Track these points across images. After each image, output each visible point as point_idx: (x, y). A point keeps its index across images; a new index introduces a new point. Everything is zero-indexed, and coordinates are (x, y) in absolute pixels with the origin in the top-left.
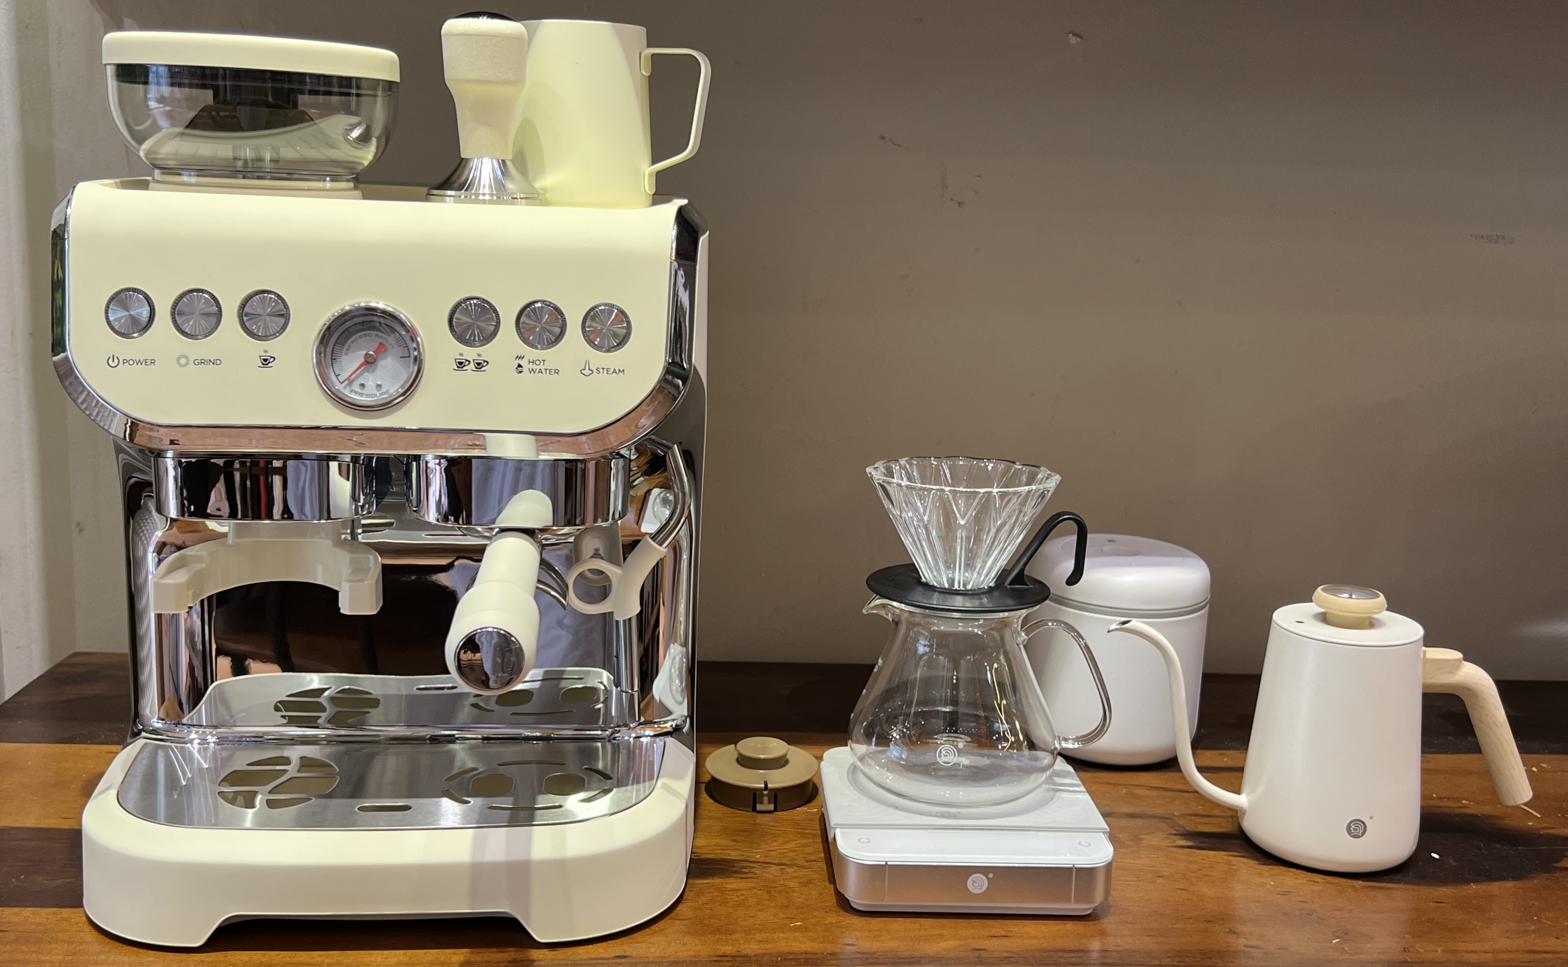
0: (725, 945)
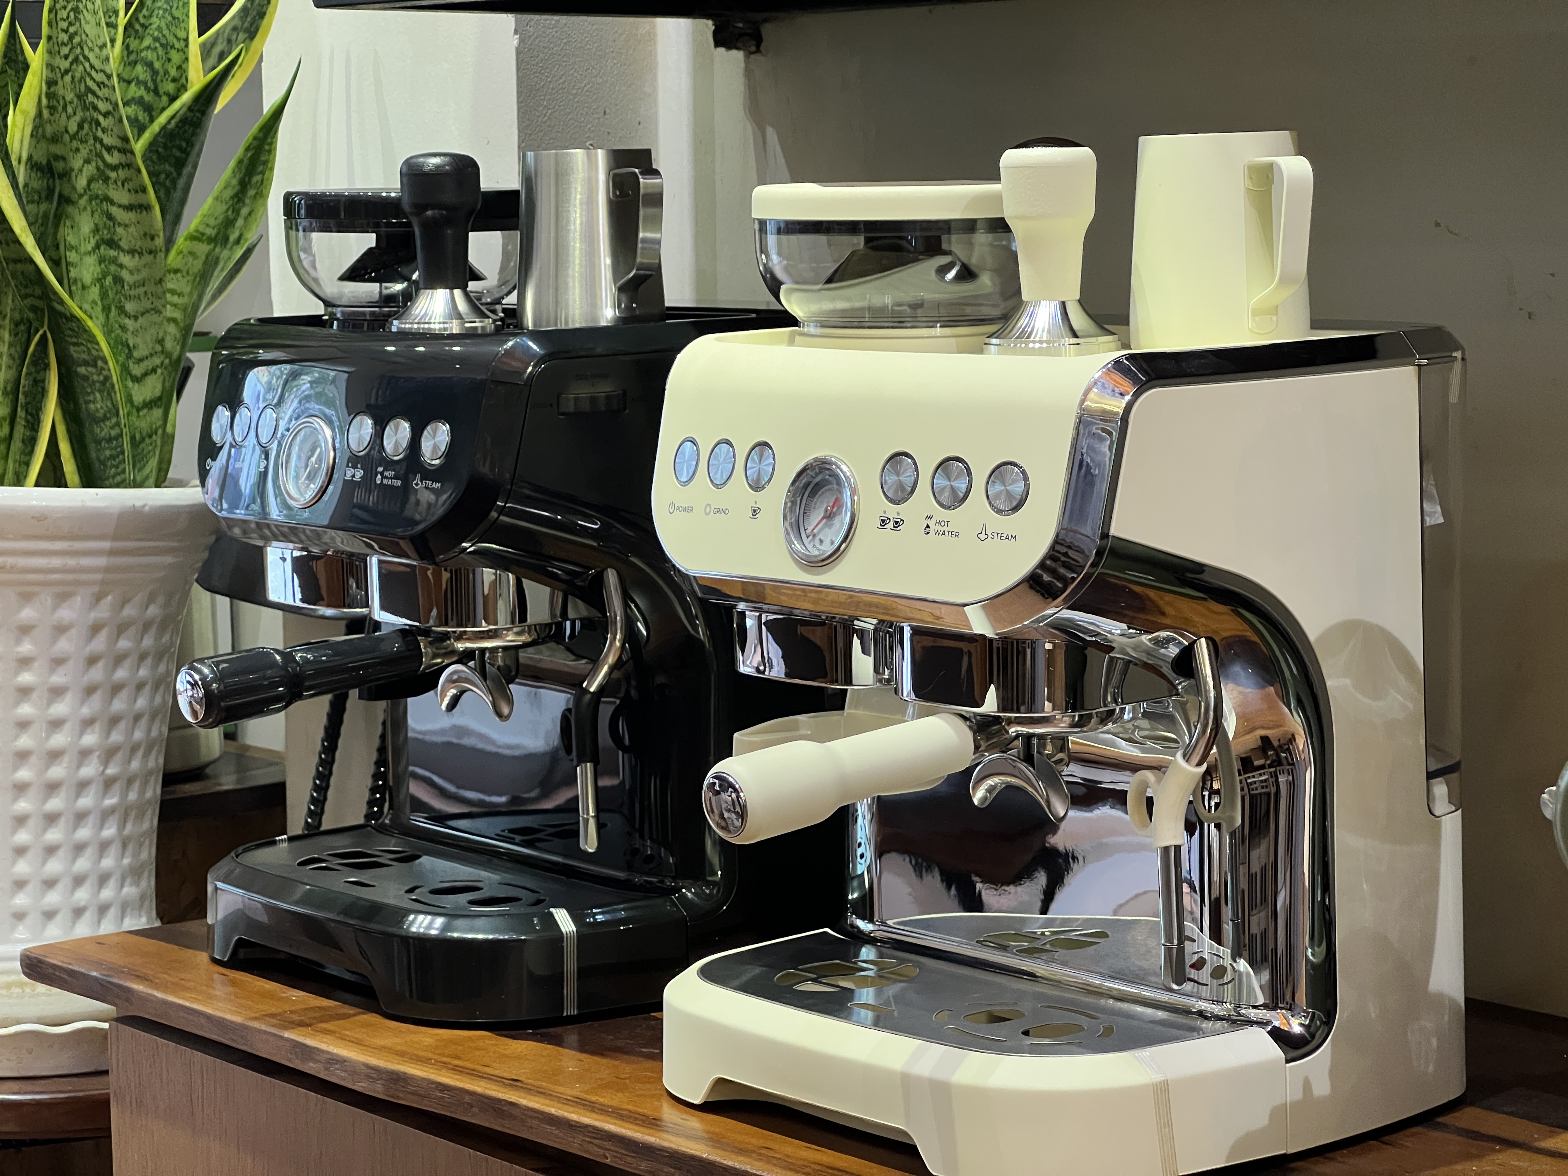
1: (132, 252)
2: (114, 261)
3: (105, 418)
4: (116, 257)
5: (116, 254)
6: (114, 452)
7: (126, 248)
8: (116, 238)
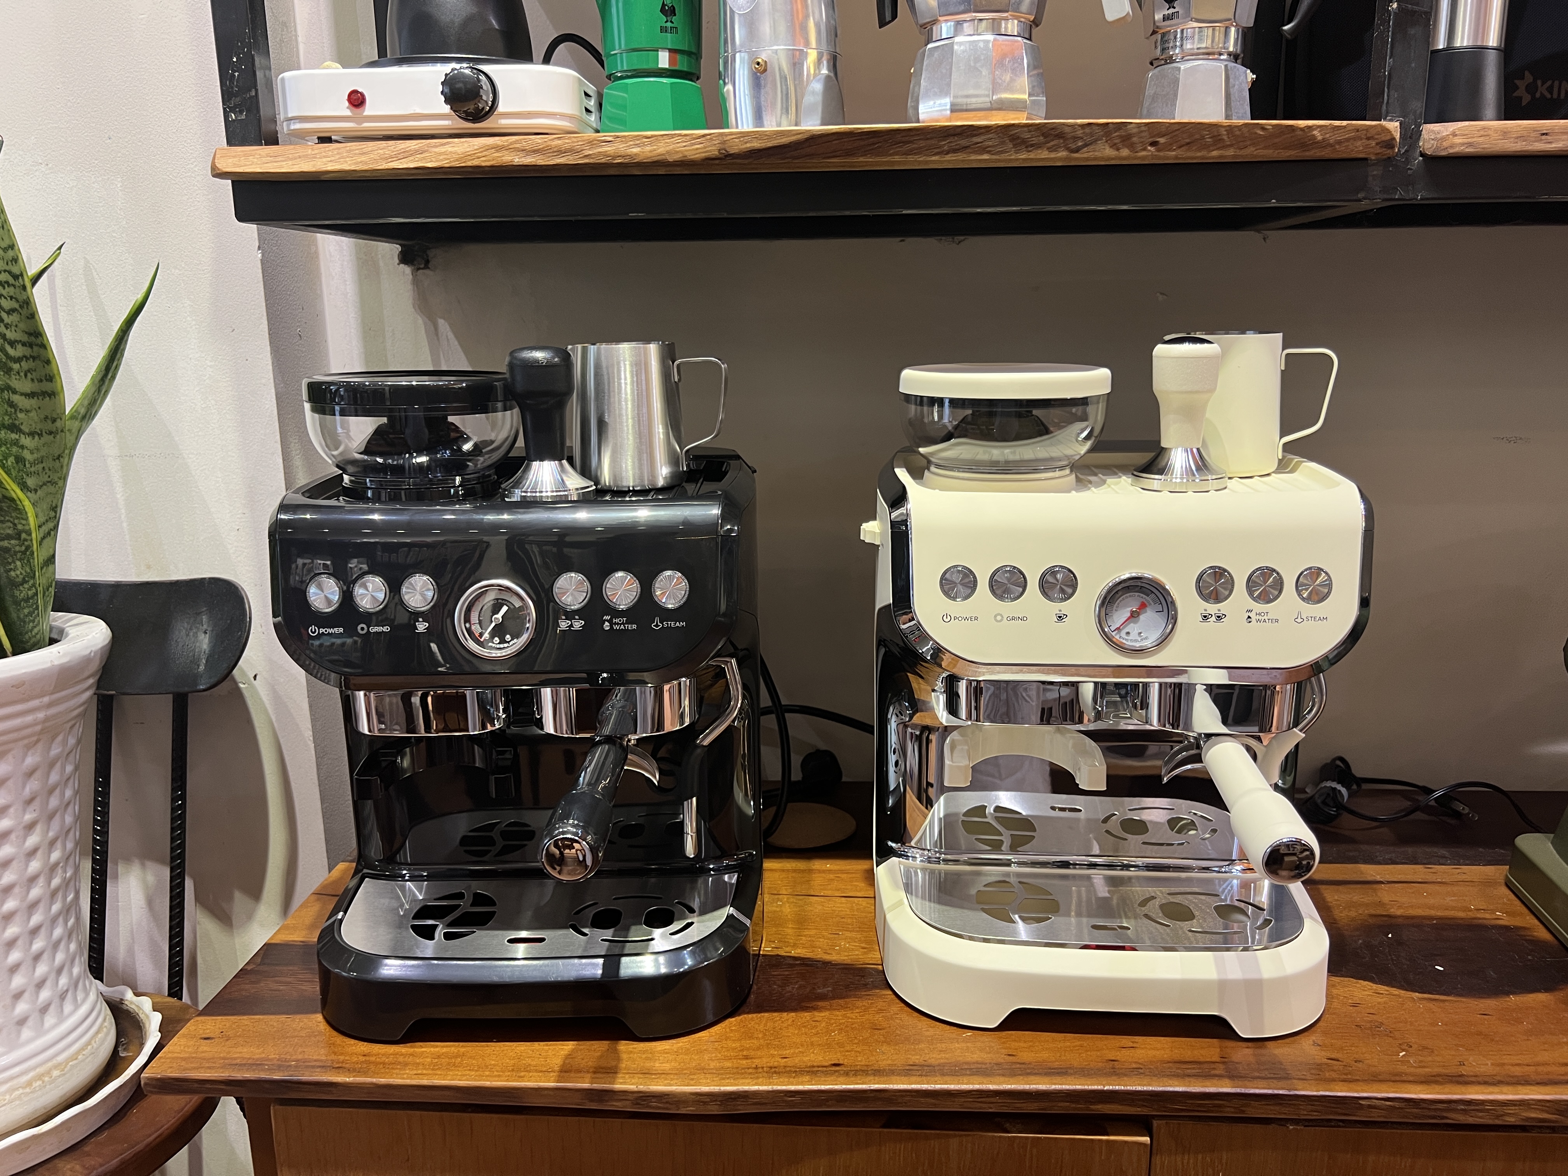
0: (914, 1055)
1: (32, 434)
2: (16, 443)
3: (24, 581)
4: (17, 440)
5: (17, 437)
6: (31, 609)
7: (27, 431)
8: (17, 422)
